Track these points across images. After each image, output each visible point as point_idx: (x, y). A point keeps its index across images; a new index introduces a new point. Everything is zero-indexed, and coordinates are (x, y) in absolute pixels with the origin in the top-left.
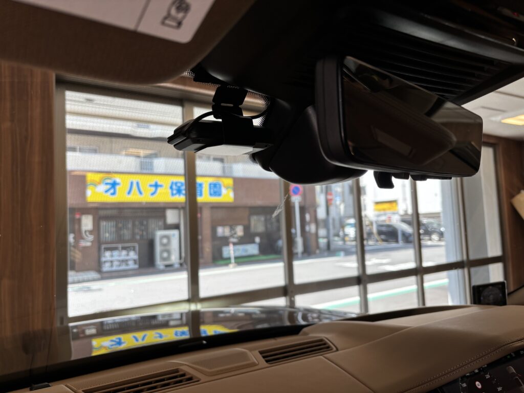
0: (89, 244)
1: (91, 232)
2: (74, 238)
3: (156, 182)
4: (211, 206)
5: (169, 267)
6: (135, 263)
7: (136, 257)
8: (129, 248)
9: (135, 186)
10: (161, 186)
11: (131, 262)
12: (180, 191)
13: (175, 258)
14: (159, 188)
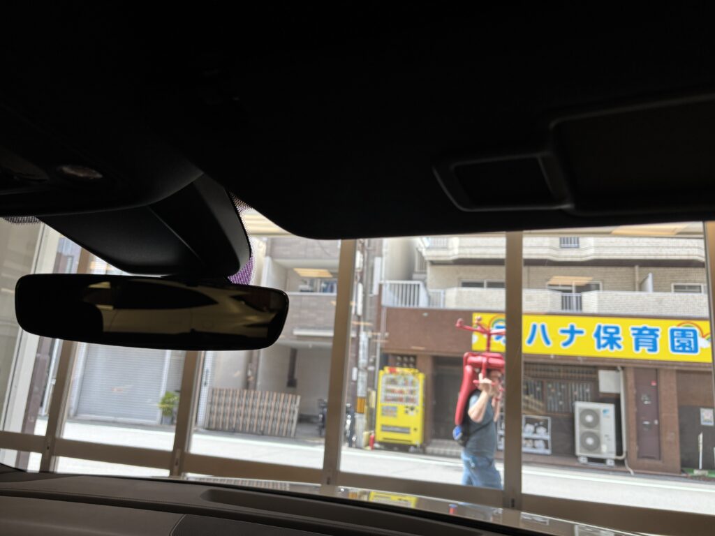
3: (572, 327)
4: (676, 368)
5: (597, 463)
6: (547, 447)
7: (548, 437)
8: (537, 421)
9: (539, 330)
10: (581, 332)
11: (540, 444)
12: (612, 341)
13: (608, 449)
14: (576, 336)
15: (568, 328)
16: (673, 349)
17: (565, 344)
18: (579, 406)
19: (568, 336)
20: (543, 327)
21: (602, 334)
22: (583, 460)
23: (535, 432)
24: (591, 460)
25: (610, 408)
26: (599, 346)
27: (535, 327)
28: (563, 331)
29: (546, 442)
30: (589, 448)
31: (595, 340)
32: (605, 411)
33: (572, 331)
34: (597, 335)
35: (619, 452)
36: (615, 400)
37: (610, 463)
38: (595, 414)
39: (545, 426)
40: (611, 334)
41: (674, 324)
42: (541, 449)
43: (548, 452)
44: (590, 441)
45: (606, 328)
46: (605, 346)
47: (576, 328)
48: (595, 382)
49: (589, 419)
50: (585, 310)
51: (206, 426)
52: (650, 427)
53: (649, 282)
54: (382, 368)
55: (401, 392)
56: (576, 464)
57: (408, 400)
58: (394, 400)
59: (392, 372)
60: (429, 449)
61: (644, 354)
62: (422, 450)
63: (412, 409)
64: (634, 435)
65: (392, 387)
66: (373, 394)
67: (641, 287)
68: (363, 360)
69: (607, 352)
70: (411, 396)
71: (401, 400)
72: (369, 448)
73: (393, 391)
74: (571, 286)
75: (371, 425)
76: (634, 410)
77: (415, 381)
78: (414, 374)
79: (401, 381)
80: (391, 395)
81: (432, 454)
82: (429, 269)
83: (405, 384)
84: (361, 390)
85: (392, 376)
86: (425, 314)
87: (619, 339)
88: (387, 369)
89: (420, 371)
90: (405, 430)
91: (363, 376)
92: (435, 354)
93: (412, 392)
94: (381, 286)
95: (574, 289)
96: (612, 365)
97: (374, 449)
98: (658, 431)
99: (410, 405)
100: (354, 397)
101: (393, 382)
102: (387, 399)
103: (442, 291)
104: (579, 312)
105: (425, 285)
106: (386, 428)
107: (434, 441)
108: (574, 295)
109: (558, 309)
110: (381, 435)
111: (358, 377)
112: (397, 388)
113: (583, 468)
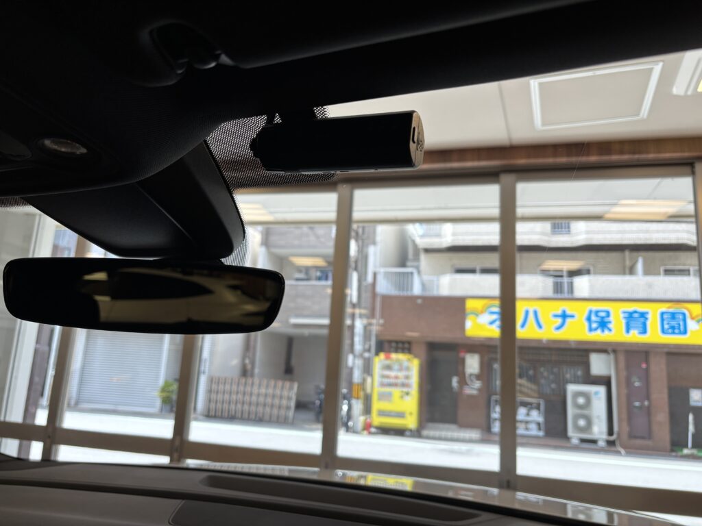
0: (475, 392)
1: (478, 377)
2: (458, 382)
3: (564, 312)
4: (666, 350)
5: (589, 444)
6: (540, 429)
7: (541, 419)
8: (530, 404)
9: (531, 316)
10: (572, 316)
11: (533, 426)
12: (603, 325)
13: (599, 430)
14: (569, 320)
15: (559, 312)
16: (663, 331)
17: (558, 328)
18: (572, 388)
19: (559, 320)
20: (535, 313)
21: (593, 318)
22: (575, 441)
23: (528, 414)
24: (583, 441)
25: (602, 390)
26: (591, 330)
27: (527, 313)
28: (556, 316)
29: (539, 424)
30: (581, 430)
31: (586, 324)
32: (596, 393)
33: (564, 316)
34: (589, 319)
35: (610, 432)
36: (606, 381)
37: (602, 444)
38: (587, 396)
39: (538, 408)
40: (603, 318)
41: (664, 307)
42: (534, 431)
43: (541, 433)
44: (582, 423)
45: (597, 312)
46: (596, 329)
47: (569, 312)
48: (587, 365)
49: (581, 401)
50: (578, 294)
51: (206, 413)
52: (640, 408)
53: (640, 266)
54: (377, 354)
55: (396, 377)
56: (568, 445)
57: (404, 385)
58: (390, 385)
59: (388, 358)
60: (425, 433)
61: (635, 337)
62: (417, 434)
63: (407, 394)
64: (625, 416)
65: (387, 373)
66: (369, 380)
67: (632, 271)
68: (358, 347)
69: (599, 336)
70: (406, 381)
71: (395, 385)
72: (365, 432)
73: (388, 377)
74: (561, 271)
75: (367, 410)
76: (624, 391)
77: (410, 367)
78: (409, 360)
79: (396, 367)
80: (386, 381)
81: (428, 438)
82: (423, 257)
83: (401, 369)
84: (357, 376)
85: (388, 362)
86: (419, 301)
87: (610, 322)
88: (382, 355)
89: (416, 356)
90: (401, 415)
91: (359, 362)
92: (430, 339)
93: (407, 377)
94: (375, 275)
95: (565, 274)
96: (602, 348)
97: (370, 433)
98: (648, 412)
99: (405, 390)
100: (350, 384)
101: (389, 368)
102: (383, 385)
103: (435, 278)
104: (570, 296)
105: (419, 272)
106: (382, 413)
107: (430, 425)
108: (566, 280)
109: (550, 293)
110: (377, 420)
111: (354, 363)
112: (392, 374)
113: (575, 448)
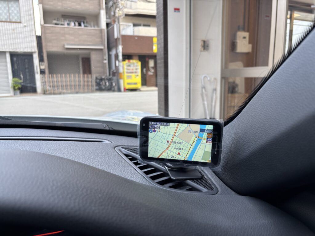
0: (152, 74)
1: (153, 68)
2: (146, 71)
51: (43, 93)
55: (133, 69)
58: (130, 73)
63: (137, 75)
70: (136, 71)
73: (129, 69)
78: (137, 62)
79: (132, 65)
84: (121, 70)
88: (127, 61)
90: (136, 84)
101: (129, 66)
110: (127, 87)
111: (119, 64)
